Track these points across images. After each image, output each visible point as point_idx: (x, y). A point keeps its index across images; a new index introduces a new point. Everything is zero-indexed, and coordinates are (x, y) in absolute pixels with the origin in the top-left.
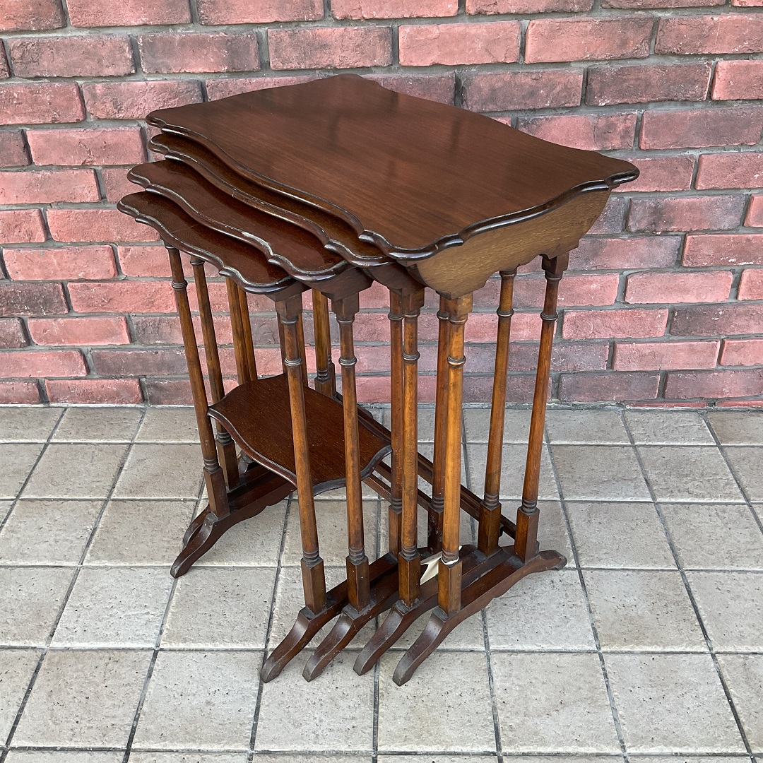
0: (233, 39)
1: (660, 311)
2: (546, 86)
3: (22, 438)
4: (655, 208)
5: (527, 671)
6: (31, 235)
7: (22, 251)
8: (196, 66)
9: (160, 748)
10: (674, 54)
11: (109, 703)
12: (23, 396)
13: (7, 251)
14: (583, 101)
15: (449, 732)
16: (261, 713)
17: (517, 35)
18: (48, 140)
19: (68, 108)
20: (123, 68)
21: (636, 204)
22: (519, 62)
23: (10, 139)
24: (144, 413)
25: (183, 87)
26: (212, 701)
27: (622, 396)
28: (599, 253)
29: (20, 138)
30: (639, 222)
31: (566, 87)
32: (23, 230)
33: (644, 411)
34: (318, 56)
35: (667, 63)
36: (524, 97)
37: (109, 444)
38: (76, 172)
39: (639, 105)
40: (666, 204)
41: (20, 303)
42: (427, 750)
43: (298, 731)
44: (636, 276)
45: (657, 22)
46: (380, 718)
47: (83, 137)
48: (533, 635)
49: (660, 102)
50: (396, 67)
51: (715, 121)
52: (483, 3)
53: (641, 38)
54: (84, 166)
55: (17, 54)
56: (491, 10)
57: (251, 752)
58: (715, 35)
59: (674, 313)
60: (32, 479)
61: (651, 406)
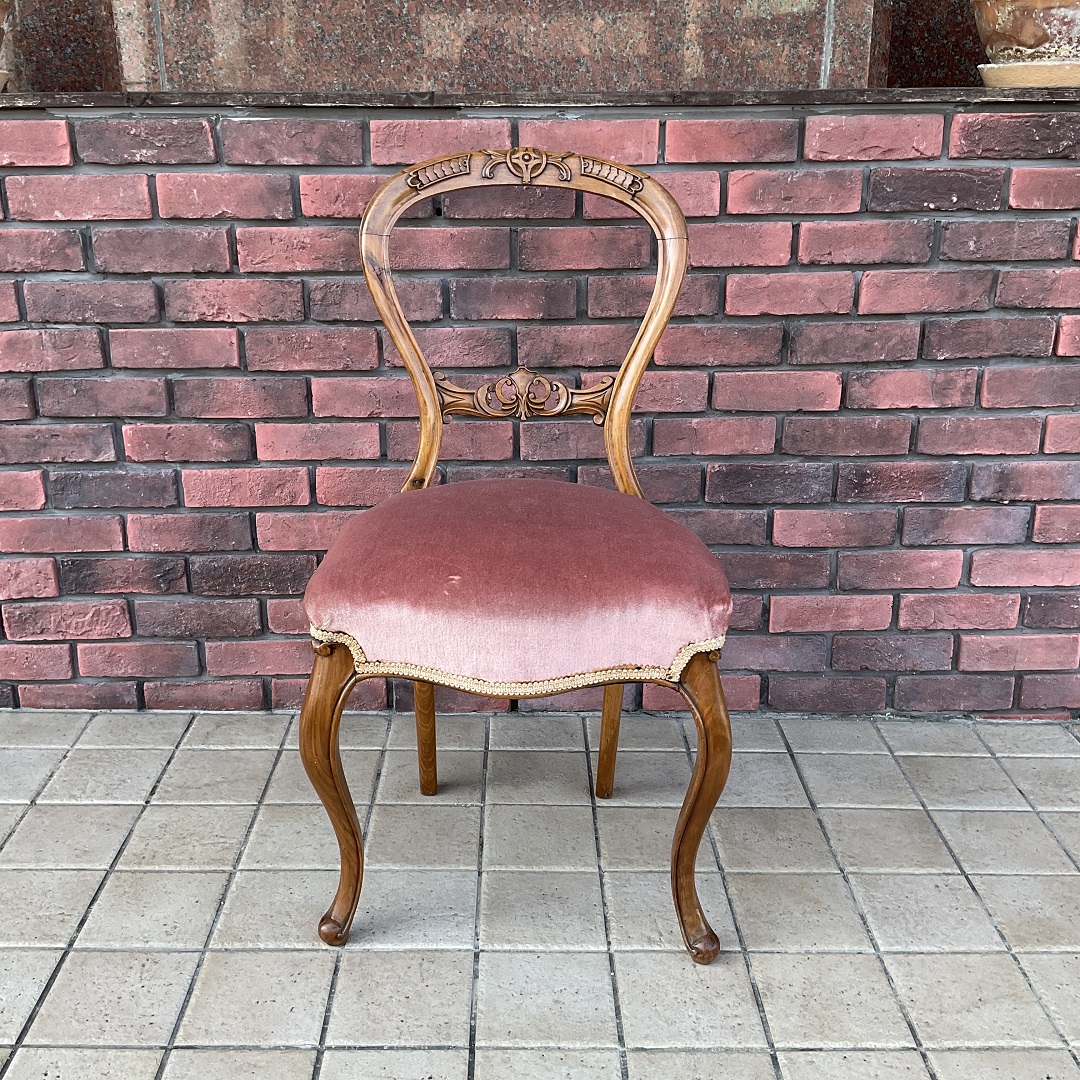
0: (553, 286)
1: (1012, 596)
2: (881, 338)
3: (248, 744)
4: (1002, 472)
5: (930, 971)
6: (294, 497)
7: (281, 515)
8: (509, 312)
9: (510, 1045)
10: (1016, 308)
11: (435, 1002)
12: (243, 699)
13: (263, 514)
14: (920, 355)
15: (856, 1029)
16: (624, 1011)
17: (851, 285)
18: (334, 388)
19: (363, 355)
20: (430, 315)
21: (979, 468)
22: (853, 314)
23: (292, 387)
24: (390, 721)
25: (492, 334)
26: (561, 999)
27: (971, 704)
28: (940, 525)
29: (304, 385)
30: (983, 488)
31: (902, 339)
32: (286, 491)
33: (998, 724)
35: (1009, 317)
36: (857, 349)
37: (358, 751)
38: (359, 425)
39: (979, 361)
40: (1013, 469)
41: (265, 579)
42: (833, 1046)
43: (674, 1029)
44: (982, 553)
45: (996, 275)
46: (769, 1017)
47: (376, 386)
48: (930, 937)
49: (1002, 357)
50: (720, 316)
51: (1062, 379)
52: (817, 253)
53: (980, 290)
54: (369, 419)
55: (318, 296)
56: (826, 260)
57: (622, 1049)
58: (1057, 289)
59: (1026, 599)
60: (273, 784)
61: (1005, 718)
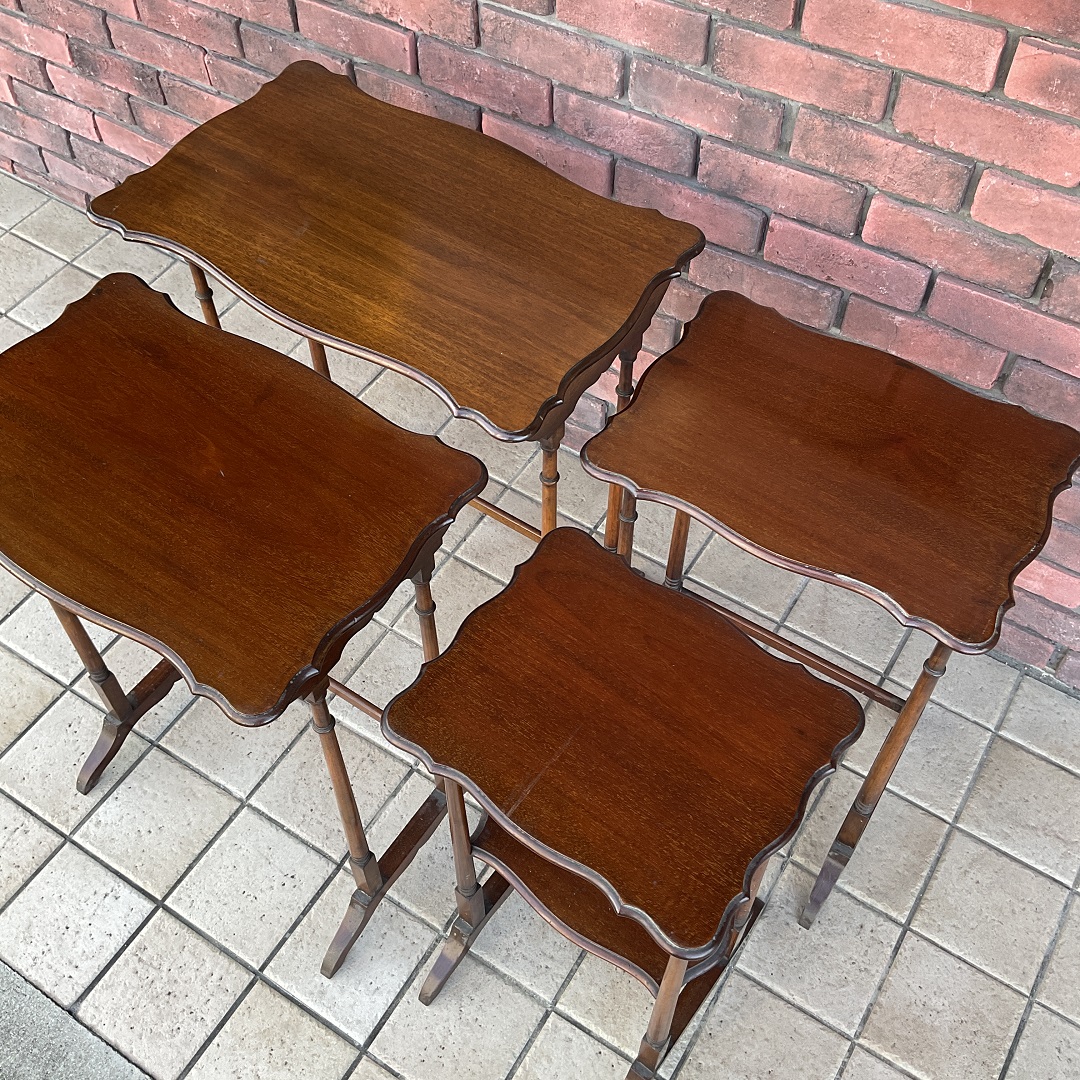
0: (749, 106)
5: (757, 1015)
19: (534, 108)
20: (606, 90)
25: (671, 137)
34: (857, 165)
47: (543, 146)
48: (793, 978)
57: (442, 933)
